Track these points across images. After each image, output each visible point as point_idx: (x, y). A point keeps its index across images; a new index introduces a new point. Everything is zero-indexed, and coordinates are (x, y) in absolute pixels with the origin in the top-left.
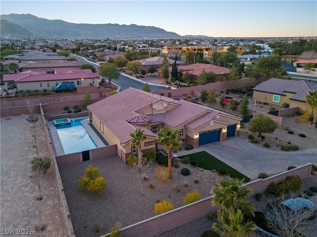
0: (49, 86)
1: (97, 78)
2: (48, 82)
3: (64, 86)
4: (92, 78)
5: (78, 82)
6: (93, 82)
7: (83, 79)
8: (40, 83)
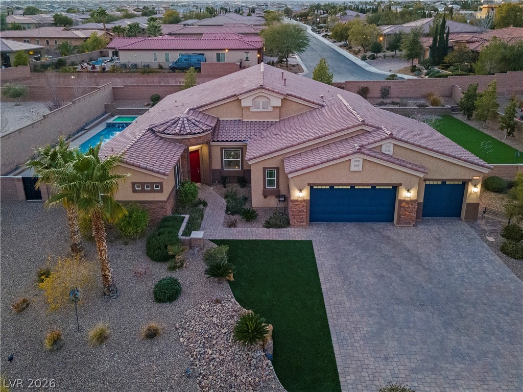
0: (167, 60)
1: (253, 49)
2: (167, 52)
3: (185, 60)
4: (246, 49)
5: (218, 55)
6: (247, 58)
7: (227, 51)
8: (153, 52)
